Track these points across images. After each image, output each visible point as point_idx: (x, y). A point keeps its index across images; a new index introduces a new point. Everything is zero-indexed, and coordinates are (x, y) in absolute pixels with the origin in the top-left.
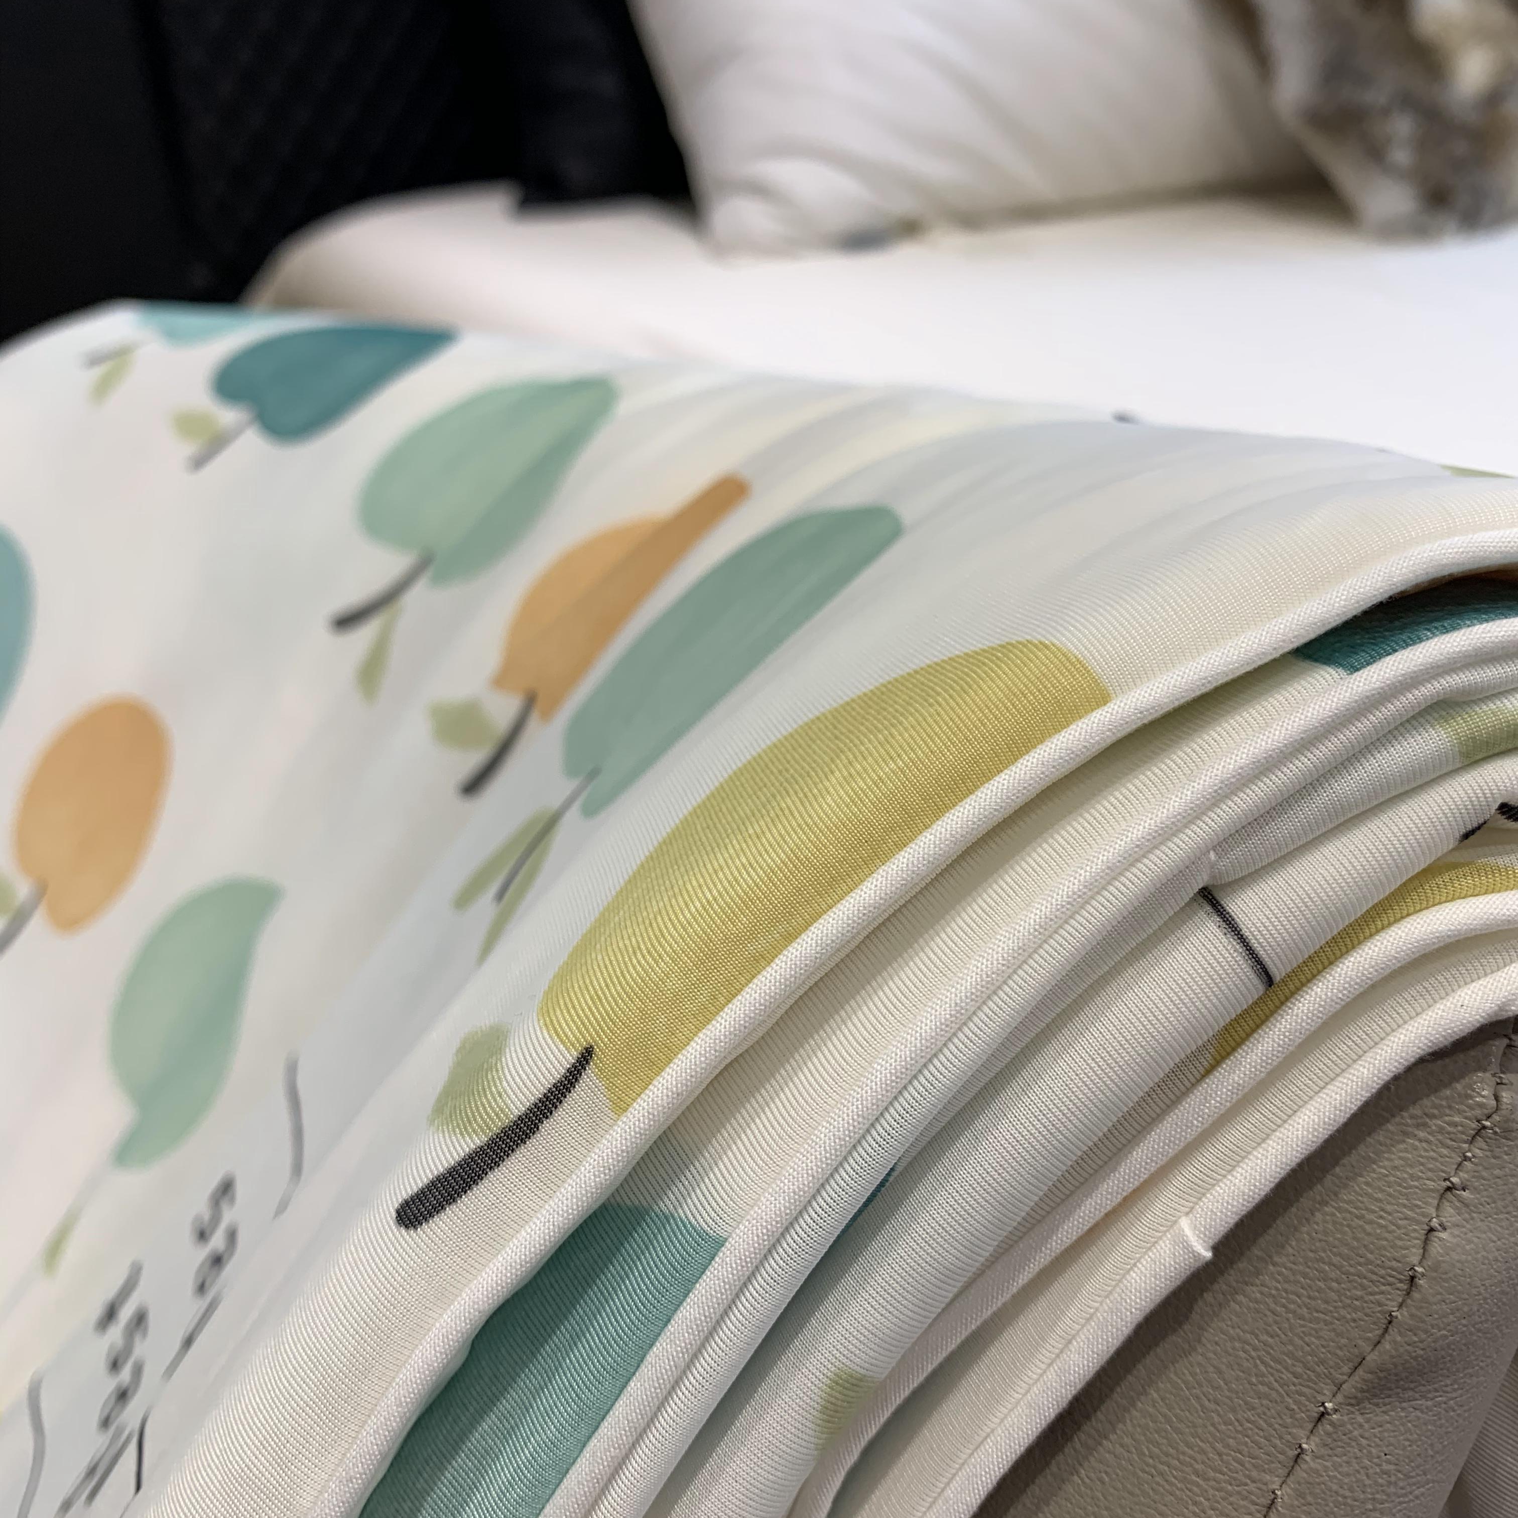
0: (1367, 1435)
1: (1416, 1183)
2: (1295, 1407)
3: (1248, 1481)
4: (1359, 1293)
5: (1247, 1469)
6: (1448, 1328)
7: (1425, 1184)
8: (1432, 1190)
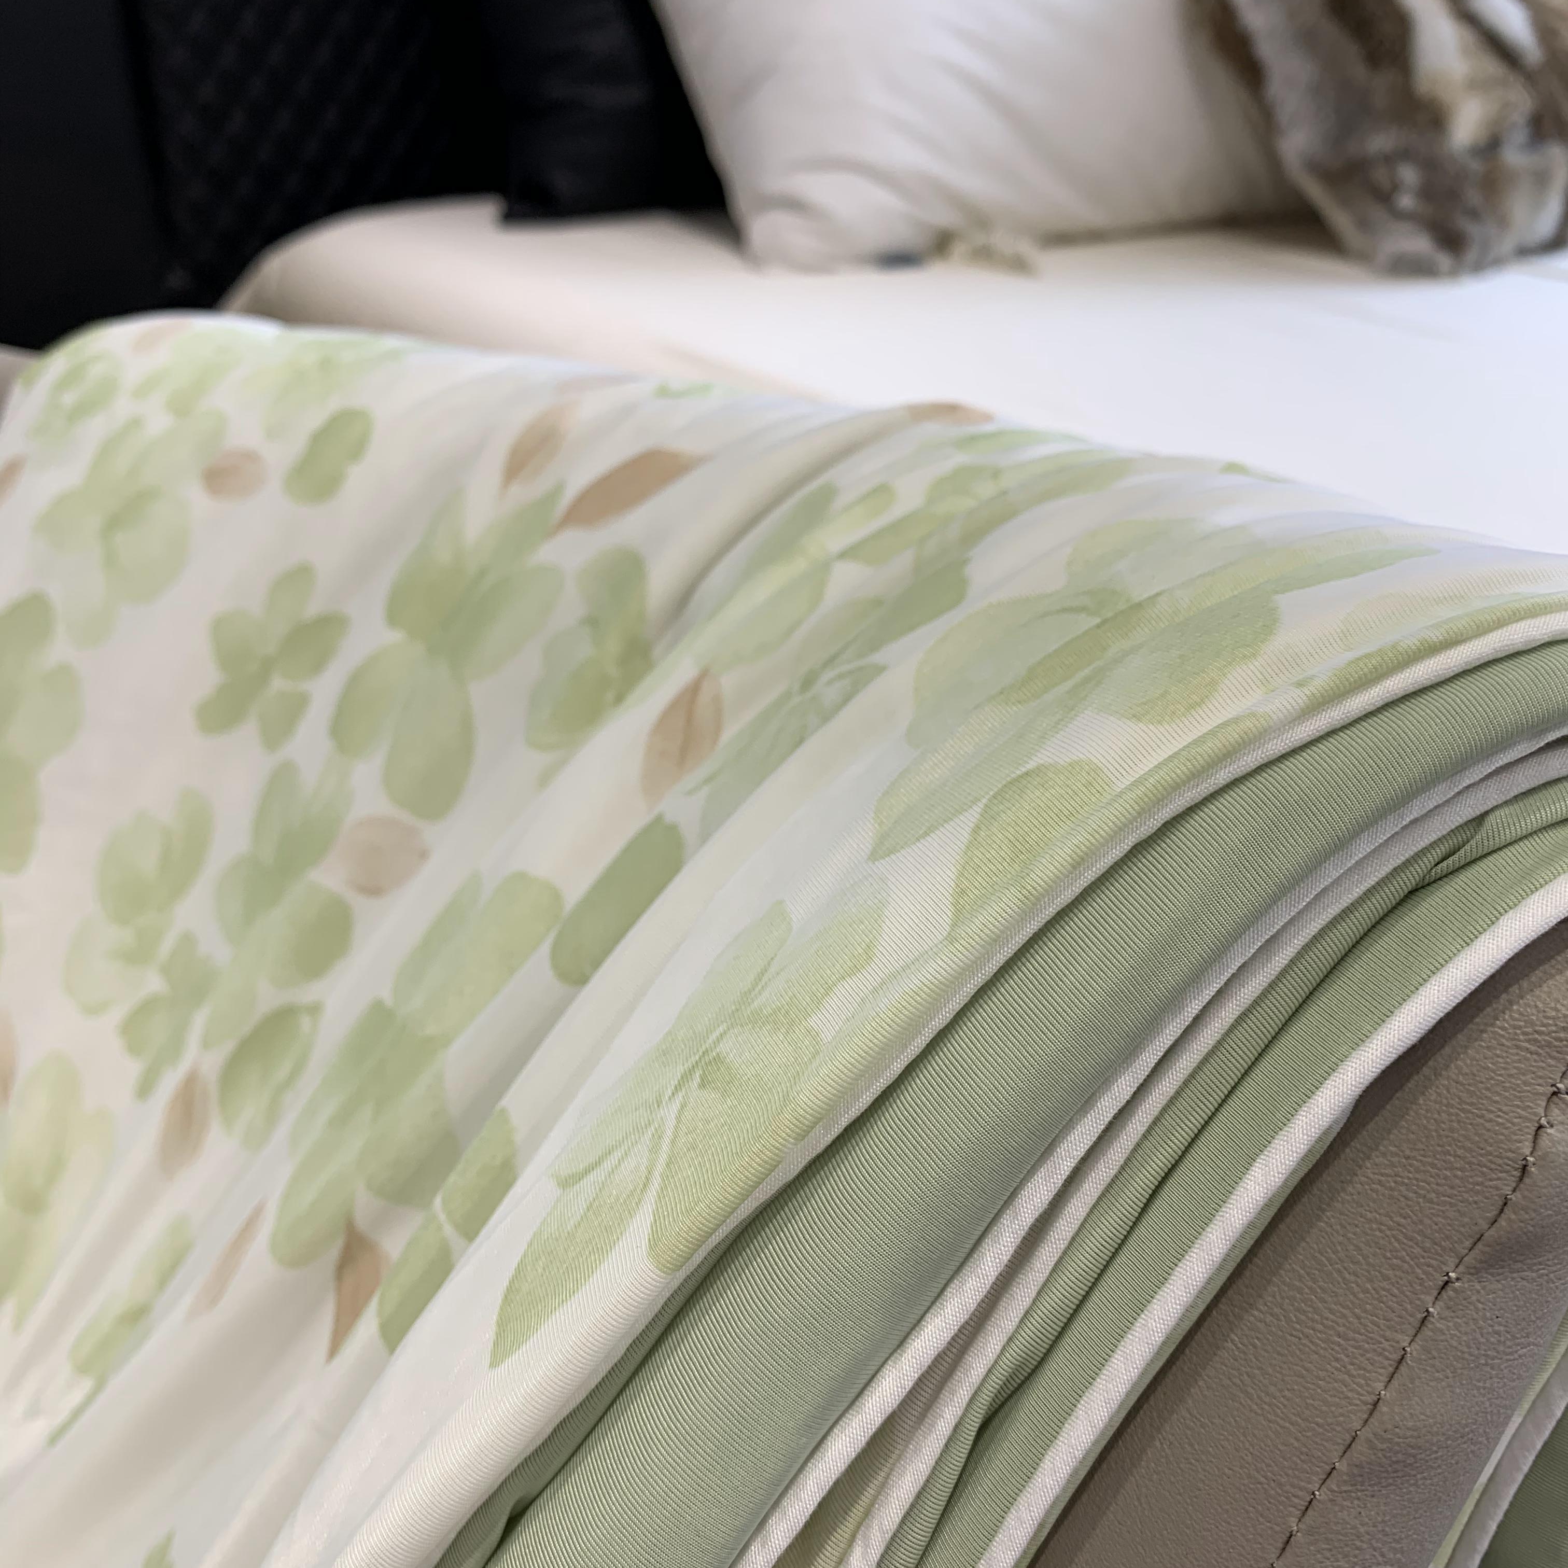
0: (1482, 1300)
1: (1528, 1088)
2: (1424, 1276)
3: (1383, 1341)
4: (1480, 1179)
5: (1382, 1330)
6: (1554, 1209)
7: (1535, 1089)
8: (1541, 1094)
